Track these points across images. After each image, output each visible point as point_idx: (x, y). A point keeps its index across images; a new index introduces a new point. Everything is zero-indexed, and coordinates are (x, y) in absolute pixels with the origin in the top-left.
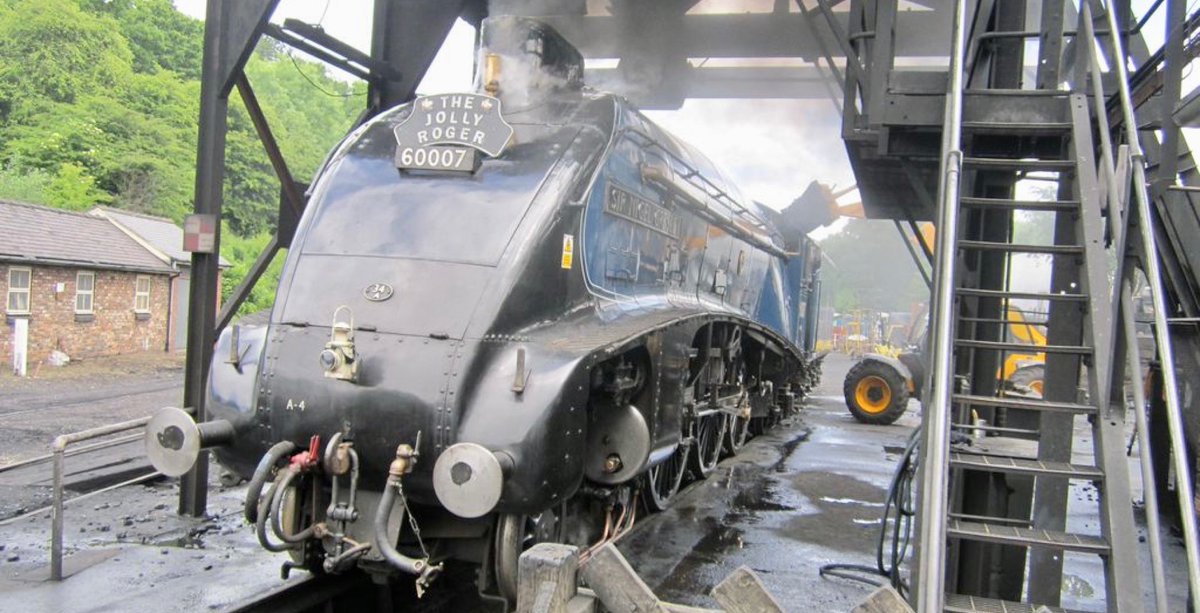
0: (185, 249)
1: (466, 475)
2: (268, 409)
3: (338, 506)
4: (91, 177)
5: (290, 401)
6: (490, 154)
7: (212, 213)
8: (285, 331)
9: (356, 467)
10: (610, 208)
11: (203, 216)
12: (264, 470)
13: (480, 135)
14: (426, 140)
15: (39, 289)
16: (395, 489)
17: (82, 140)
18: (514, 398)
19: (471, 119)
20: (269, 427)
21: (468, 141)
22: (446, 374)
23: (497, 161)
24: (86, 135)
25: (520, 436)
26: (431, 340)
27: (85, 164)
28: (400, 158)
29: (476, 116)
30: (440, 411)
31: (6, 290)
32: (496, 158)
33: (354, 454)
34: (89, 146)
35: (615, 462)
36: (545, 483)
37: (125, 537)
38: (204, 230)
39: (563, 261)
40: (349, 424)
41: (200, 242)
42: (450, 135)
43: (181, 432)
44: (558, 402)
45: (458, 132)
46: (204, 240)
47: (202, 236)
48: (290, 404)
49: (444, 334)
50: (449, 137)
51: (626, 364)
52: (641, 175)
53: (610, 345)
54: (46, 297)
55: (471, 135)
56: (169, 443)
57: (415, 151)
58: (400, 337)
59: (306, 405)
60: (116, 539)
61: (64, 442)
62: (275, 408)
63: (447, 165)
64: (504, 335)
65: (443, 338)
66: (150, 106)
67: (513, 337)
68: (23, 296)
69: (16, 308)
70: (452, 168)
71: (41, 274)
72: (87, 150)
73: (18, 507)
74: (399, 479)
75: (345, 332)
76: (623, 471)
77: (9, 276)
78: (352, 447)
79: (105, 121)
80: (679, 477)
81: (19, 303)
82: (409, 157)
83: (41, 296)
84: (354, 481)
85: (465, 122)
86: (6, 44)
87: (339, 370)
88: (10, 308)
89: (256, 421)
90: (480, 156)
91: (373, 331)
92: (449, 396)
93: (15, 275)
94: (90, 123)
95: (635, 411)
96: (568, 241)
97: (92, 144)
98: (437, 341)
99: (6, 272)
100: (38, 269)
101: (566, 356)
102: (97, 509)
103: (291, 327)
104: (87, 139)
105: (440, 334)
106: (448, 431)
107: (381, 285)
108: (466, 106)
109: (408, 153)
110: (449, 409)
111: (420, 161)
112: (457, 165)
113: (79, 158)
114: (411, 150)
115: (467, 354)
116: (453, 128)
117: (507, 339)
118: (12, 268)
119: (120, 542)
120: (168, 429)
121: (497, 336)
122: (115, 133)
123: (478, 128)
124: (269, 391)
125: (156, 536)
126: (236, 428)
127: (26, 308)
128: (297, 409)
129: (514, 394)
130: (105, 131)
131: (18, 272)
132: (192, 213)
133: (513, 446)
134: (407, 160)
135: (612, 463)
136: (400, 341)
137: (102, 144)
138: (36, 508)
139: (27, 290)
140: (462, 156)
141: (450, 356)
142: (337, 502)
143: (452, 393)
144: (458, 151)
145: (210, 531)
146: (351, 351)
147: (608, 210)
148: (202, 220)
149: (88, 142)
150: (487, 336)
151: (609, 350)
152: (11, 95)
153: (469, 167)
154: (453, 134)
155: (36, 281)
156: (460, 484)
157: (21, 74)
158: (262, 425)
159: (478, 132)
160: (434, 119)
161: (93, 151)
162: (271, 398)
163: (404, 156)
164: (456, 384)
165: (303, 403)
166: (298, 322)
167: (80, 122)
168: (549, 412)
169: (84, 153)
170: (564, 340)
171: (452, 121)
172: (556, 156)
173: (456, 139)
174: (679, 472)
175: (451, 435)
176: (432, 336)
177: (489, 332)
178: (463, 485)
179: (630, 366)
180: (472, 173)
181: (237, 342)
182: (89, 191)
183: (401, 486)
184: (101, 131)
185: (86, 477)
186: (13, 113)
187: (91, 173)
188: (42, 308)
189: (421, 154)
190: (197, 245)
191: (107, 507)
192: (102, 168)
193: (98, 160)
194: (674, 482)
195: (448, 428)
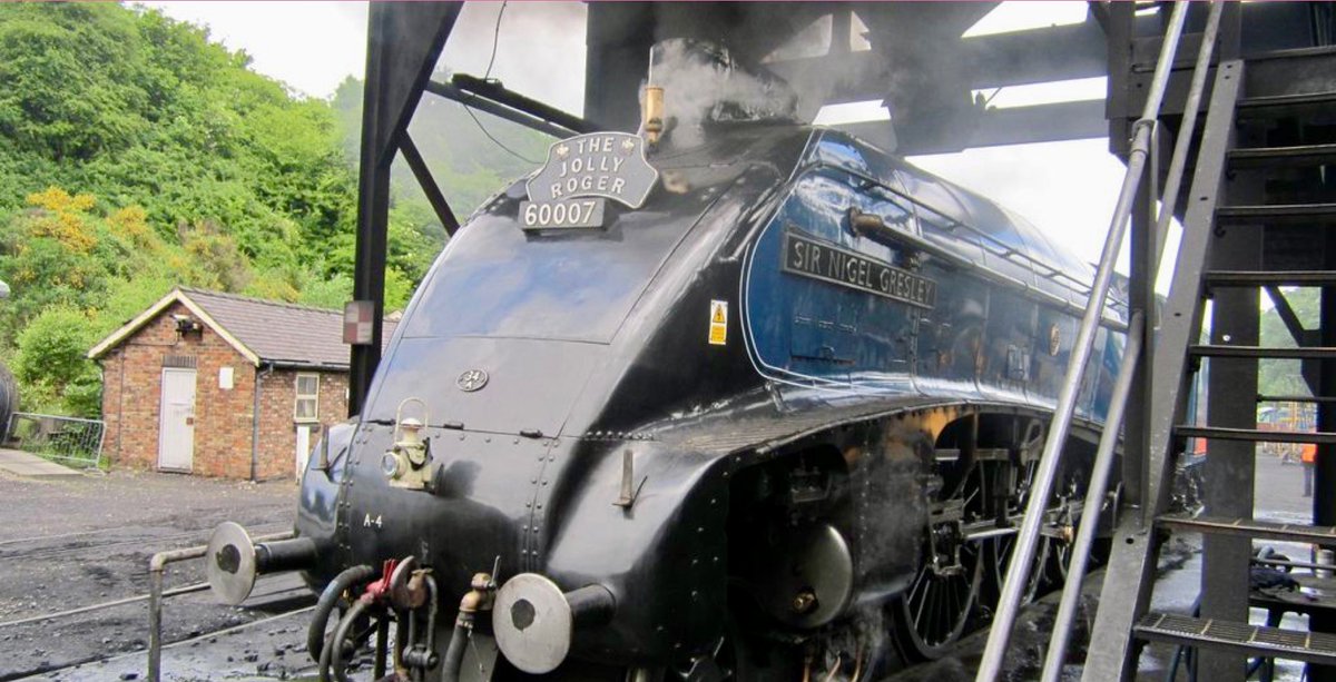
0: (345, 342)
1: (529, 616)
2: (347, 525)
3: (414, 649)
4: (408, 281)
5: (368, 516)
6: (630, 205)
7: (371, 299)
8: (370, 431)
9: (434, 600)
10: (791, 265)
11: (361, 302)
12: (327, 600)
13: (619, 183)
14: (560, 193)
15: (328, 395)
16: (464, 630)
17: (400, 245)
18: (622, 514)
19: (609, 163)
20: (349, 547)
21: (606, 191)
22: (534, 483)
23: (639, 213)
24: (403, 239)
25: (625, 565)
26: (524, 439)
27: (403, 269)
28: (524, 216)
29: (616, 159)
30: (526, 530)
31: (294, 397)
32: (638, 210)
33: (432, 582)
34: (408, 250)
35: (806, 600)
36: (660, 628)
37: (266, 668)
38: (362, 319)
39: (710, 336)
40: (427, 545)
41: (359, 333)
42: (586, 187)
43: (237, 551)
44: (675, 519)
45: (594, 181)
46: (363, 330)
47: (361, 326)
48: (367, 520)
49: (536, 431)
50: (585, 188)
51: (809, 469)
52: (850, 225)
53: (765, 443)
54: (335, 404)
55: (608, 184)
56: (227, 564)
57: (539, 207)
58: (487, 436)
59: (382, 521)
60: (256, 672)
61: (161, 561)
62: (354, 524)
63: (573, 222)
64: (616, 432)
65: (536, 436)
66: (468, 205)
67: (630, 434)
68: (312, 402)
69: (304, 416)
70: (579, 225)
71: (329, 379)
72: (405, 254)
73: (195, 628)
74: (471, 617)
75: (415, 429)
76: (819, 612)
77: (296, 383)
78: (432, 574)
79: (421, 224)
80: (964, 616)
81: (308, 410)
82: (534, 215)
83: (329, 403)
84: (431, 618)
85: (603, 168)
86: (334, 155)
87: (404, 477)
88: (298, 415)
89: (336, 540)
90: (613, 208)
91: (460, 428)
92: (536, 511)
93: (303, 382)
94: (408, 226)
95: (835, 533)
96: (719, 309)
97: (410, 248)
98: (528, 439)
99: (293, 379)
100: (326, 376)
101: (695, 458)
102: (272, 634)
103: (376, 424)
104: (404, 243)
105: (530, 432)
106: (535, 556)
107: (475, 372)
108: (605, 149)
109: (532, 210)
110: (536, 528)
111: (544, 219)
112: (585, 221)
113: (397, 263)
114: (535, 206)
115: (561, 456)
116: (590, 178)
117: (621, 437)
118: (300, 375)
119: (260, 675)
120: (225, 548)
121: (605, 433)
122: (433, 236)
123: (617, 174)
124: (348, 504)
125: (300, 670)
126: (317, 547)
127: (314, 415)
128: (374, 525)
129: (621, 509)
130: (422, 234)
131: (306, 379)
132: (352, 299)
133: (614, 578)
134: (531, 218)
135: (801, 601)
136: (488, 441)
137: (420, 248)
138: (215, 630)
139: (315, 397)
140: (591, 209)
141: (541, 460)
142: (414, 644)
143: (539, 507)
144: (587, 204)
145: (363, 665)
146: (422, 453)
147: (786, 269)
148: (360, 308)
149: (405, 246)
150: (589, 433)
151: (761, 451)
152: (337, 204)
153: (598, 222)
154: (589, 183)
155: (324, 387)
156: (521, 628)
157: (347, 183)
158: (341, 545)
159: (618, 180)
160: (569, 167)
161: (410, 255)
162: (350, 511)
163: (528, 215)
164: (544, 496)
165: (380, 518)
166: (383, 419)
167: (399, 226)
168: (661, 535)
169: (402, 257)
170: (707, 438)
171: (589, 169)
172: (707, 202)
173: (592, 190)
174: (963, 609)
175: (538, 562)
176: (523, 434)
177: (593, 428)
178: (525, 630)
179: (816, 472)
180: (603, 228)
181: (327, 443)
182: (406, 295)
183: (471, 626)
184: (418, 234)
185: (286, 596)
186: (340, 222)
187: (408, 278)
188: (330, 415)
189: (545, 209)
190: (355, 336)
191: (284, 631)
192: (419, 271)
193: (415, 264)
194: (955, 621)
195: (535, 553)
